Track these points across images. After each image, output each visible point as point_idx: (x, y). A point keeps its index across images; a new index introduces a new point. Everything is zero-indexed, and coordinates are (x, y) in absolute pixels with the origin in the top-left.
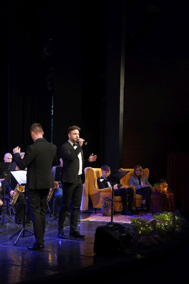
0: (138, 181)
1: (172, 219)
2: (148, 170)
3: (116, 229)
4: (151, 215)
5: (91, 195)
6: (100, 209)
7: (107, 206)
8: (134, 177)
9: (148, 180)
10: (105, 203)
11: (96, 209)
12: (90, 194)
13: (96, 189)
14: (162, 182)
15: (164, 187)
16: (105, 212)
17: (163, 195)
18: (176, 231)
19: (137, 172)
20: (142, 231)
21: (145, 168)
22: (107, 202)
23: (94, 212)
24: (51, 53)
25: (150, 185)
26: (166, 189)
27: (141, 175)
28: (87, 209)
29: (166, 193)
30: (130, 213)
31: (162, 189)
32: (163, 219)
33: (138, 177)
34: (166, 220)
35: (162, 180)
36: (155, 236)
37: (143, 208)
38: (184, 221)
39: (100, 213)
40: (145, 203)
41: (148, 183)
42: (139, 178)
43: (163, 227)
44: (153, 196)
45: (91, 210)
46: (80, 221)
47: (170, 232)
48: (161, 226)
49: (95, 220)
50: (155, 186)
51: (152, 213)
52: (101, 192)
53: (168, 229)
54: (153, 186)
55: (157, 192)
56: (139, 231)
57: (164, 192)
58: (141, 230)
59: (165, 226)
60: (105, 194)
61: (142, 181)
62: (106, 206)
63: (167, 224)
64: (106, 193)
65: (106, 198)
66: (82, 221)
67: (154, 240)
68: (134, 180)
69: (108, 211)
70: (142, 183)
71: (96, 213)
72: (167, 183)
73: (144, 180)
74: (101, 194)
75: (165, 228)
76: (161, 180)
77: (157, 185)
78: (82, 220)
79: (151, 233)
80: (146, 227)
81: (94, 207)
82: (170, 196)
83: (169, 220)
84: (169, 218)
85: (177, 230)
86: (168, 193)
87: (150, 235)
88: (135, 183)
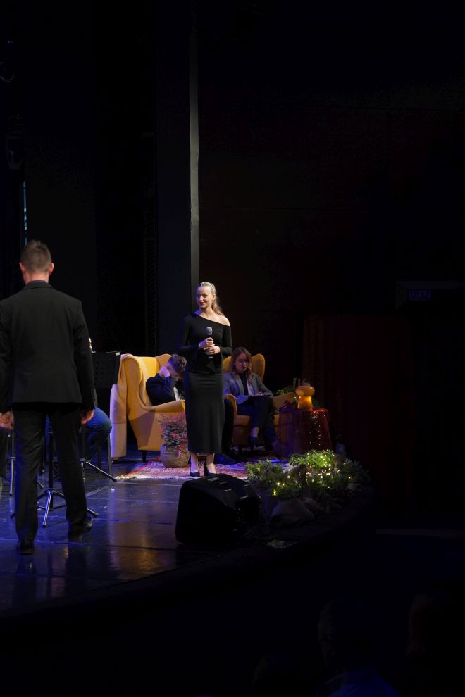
1: (336, 464)
2: (262, 357)
3: (226, 486)
4: (276, 461)
5: (132, 421)
6: (157, 453)
7: (175, 444)
9: (264, 382)
10: (169, 436)
11: (145, 453)
12: (130, 419)
13: (144, 406)
14: (301, 385)
15: (306, 395)
16: (170, 457)
17: (305, 412)
18: (349, 490)
20: (280, 491)
21: (256, 354)
22: (173, 435)
23: (141, 459)
24: (13, 77)
25: (269, 393)
26: (309, 399)
28: (125, 454)
29: (311, 409)
31: (301, 400)
32: (315, 464)
33: (240, 375)
34: (322, 466)
35: (297, 381)
36: (308, 500)
38: (361, 467)
39: (157, 461)
40: (259, 435)
41: (264, 387)
42: (244, 376)
43: (321, 480)
44: (280, 418)
45: (135, 455)
46: (115, 481)
47: (337, 491)
48: (317, 479)
49: (149, 477)
50: (279, 394)
51: (276, 456)
52: (153, 411)
53: (331, 485)
54: (275, 396)
55: (291, 407)
56: (273, 491)
57: (306, 406)
58: (276, 487)
59: (326, 478)
60: (167, 415)
61: (251, 384)
62: (172, 444)
63: (329, 474)
64: (170, 414)
65: (171, 426)
66: (120, 480)
67: (308, 510)
68: (232, 381)
69: (177, 455)
70: (250, 388)
71: (145, 463)
72: (312, 385)
73: (254, 381)
74: (157, 415)
75: (325, 483)
76: (295, 379)
77: (285, 392)
78: (120, 478)
79: (300, 494)
80: (286, 481)
81: (139, 449)
82: (320, 414)
83: (328, 467)
84: (329, 462)
85: (350, 486)
86: (314, 409)
87: (298, 497)
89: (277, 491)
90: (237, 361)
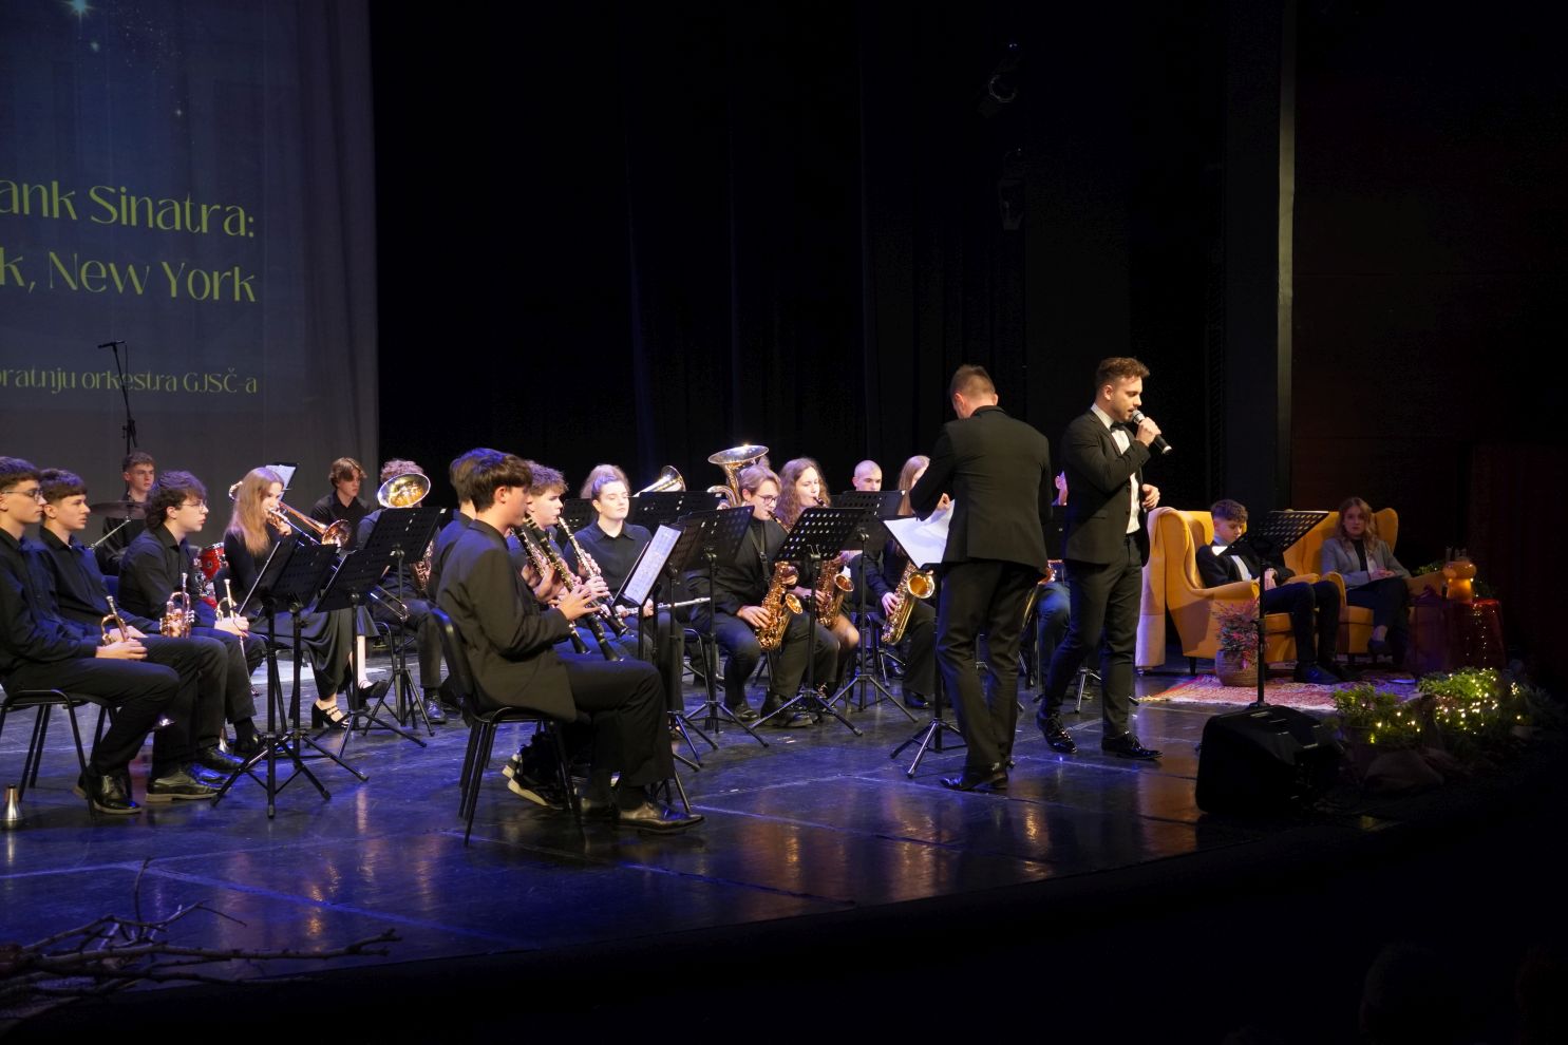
0: (1354, 556)
1: (1497, 693)
2: (1394, 513)
3: (1281, 727)
4: (1410, 681)
5: (1173, 611)
6: (1211, 662)
7: (1237, 650)
8: (1340, 542)
9: (1394, 554)
10: (1228, 637)
11: (1193, 662)
12: (1170, 608)
13: (1192, 589)
14: (1453, 559)
15: (1461, 577)
16: (1230, 670)
17: (1459, 605)
18: (1516, 738)
19: (1349, 524)
20: (1380, 734)
21: (1384, 508)
22: (1235, 635)
23: (1188, 670)
24: (1014, 95)
25: (1405, 573)
26: (1467, 584)
27: (1364, 533)
28: (1162, 662)
29: (1470, 601)
30: (1325, 672)
31: (1453, 584)
32: (1460, 692)
33: (1354, 542)
34: (1472, 696)
35: (1453, 551)
36: (1434, 752)
37: (1375, 659)
38: (1547, 699)
39: (1211, 675)
40: (1386, 638)
41: (1395, 562)
42: (1360, 543)
43: (1462, 720)
44: (1416, 610)
45: (1178, 664)
46: (1136, 704)
47: (1491, 738)
48: (1455, 717)
49: (1192, 701)
50: (1421, 574)
51: (1413, 674)
52: (1211, 597)
53: (1480, 730)
54: (1413, 575)
55: (1434, 597)
56: (1369, 736)
57: (1460, 595)
58: (1374, 729)
59: (1471, 717)
60: (1226, 604)
61: (1372, 556)
62: (1233, 652)
63: (1478, 711)
64: (1233, 602)
65: (1232, 621)
66: (1144, 703)
67: (1430, 769)
68: (1340, 551)
69: (1241, 667)
70: (1370, 564)
71: (1193, 676)
72: (1473, 562)
73: (1378, 553)
74: (1214, 606)
75: (1469, 726)
76: (1449, 550)
77: (1432, 570)
78: (1146, 699)
79: (1418, 742)
80: (1394, 721)
81: (1185, 655)
82: (1486, 609)
83: (1483, 698)
84: (1485, 690)
85: (1518, 731)
86: (1475, 600)
87: (1413, 748)
88: (1345, 565)
89: (1377, 737)
90: (1346, 519)
